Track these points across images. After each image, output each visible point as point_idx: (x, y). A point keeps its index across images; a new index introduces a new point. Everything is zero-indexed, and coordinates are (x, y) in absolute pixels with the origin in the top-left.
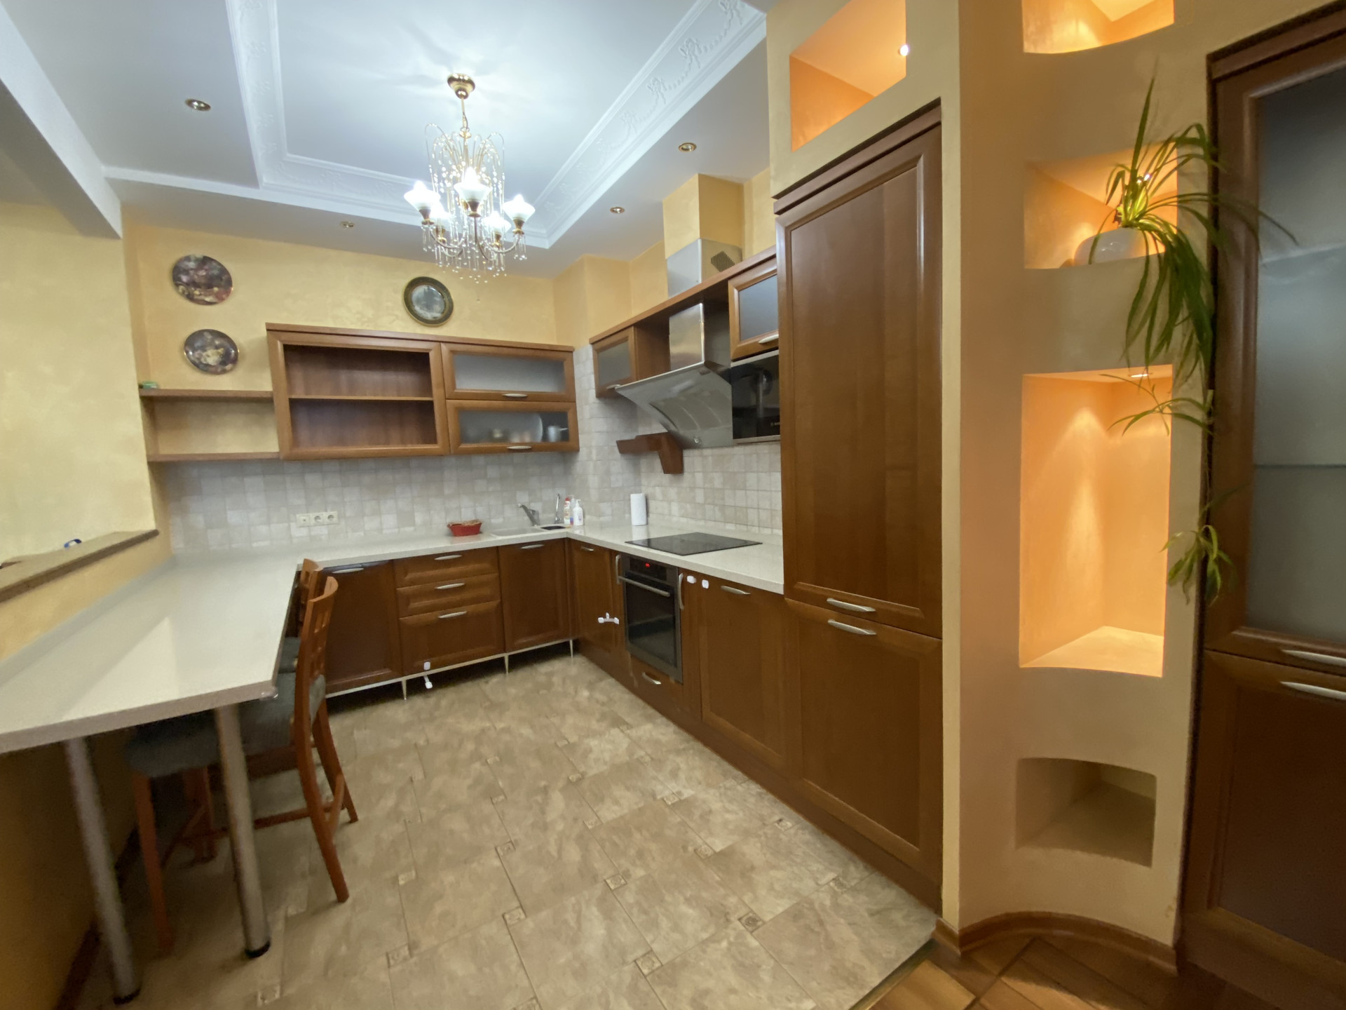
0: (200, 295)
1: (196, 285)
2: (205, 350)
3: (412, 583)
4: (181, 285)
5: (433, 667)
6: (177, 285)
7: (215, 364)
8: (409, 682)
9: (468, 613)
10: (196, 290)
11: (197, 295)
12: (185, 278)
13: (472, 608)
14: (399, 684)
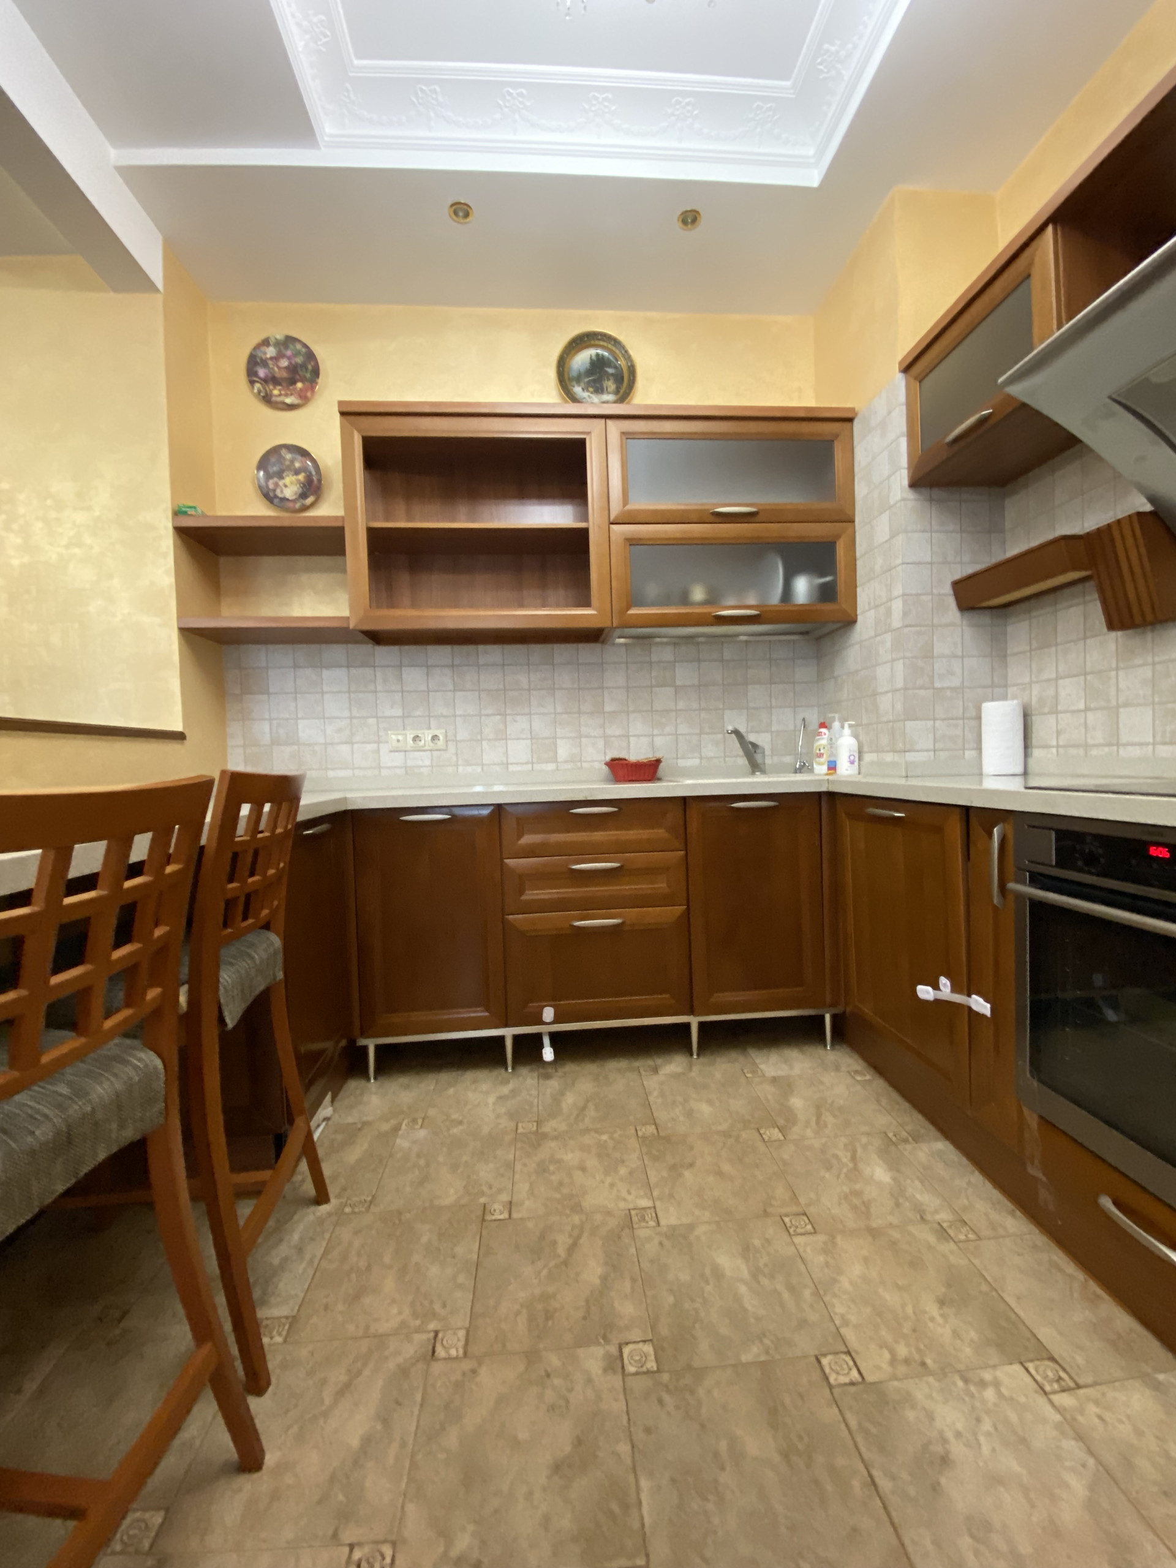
0: (280, 395)
1: (274, 380)
2: (281, 478)
3: (531, 852)
4: (258, 382)
5: (557, 1020)
6: (252, 383)
7: (294, 497)
8: (516, 1038)
9: (623, 923)
10: (275, 388)
11: (276, 396)
12: (262, 372)
13: (632, 914)
14: (501, 1039)
